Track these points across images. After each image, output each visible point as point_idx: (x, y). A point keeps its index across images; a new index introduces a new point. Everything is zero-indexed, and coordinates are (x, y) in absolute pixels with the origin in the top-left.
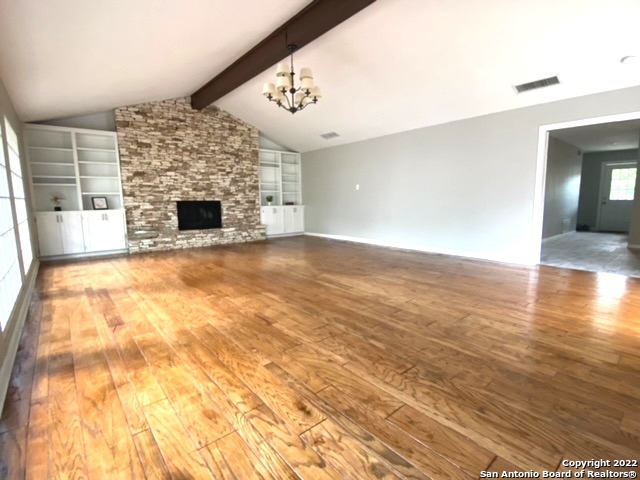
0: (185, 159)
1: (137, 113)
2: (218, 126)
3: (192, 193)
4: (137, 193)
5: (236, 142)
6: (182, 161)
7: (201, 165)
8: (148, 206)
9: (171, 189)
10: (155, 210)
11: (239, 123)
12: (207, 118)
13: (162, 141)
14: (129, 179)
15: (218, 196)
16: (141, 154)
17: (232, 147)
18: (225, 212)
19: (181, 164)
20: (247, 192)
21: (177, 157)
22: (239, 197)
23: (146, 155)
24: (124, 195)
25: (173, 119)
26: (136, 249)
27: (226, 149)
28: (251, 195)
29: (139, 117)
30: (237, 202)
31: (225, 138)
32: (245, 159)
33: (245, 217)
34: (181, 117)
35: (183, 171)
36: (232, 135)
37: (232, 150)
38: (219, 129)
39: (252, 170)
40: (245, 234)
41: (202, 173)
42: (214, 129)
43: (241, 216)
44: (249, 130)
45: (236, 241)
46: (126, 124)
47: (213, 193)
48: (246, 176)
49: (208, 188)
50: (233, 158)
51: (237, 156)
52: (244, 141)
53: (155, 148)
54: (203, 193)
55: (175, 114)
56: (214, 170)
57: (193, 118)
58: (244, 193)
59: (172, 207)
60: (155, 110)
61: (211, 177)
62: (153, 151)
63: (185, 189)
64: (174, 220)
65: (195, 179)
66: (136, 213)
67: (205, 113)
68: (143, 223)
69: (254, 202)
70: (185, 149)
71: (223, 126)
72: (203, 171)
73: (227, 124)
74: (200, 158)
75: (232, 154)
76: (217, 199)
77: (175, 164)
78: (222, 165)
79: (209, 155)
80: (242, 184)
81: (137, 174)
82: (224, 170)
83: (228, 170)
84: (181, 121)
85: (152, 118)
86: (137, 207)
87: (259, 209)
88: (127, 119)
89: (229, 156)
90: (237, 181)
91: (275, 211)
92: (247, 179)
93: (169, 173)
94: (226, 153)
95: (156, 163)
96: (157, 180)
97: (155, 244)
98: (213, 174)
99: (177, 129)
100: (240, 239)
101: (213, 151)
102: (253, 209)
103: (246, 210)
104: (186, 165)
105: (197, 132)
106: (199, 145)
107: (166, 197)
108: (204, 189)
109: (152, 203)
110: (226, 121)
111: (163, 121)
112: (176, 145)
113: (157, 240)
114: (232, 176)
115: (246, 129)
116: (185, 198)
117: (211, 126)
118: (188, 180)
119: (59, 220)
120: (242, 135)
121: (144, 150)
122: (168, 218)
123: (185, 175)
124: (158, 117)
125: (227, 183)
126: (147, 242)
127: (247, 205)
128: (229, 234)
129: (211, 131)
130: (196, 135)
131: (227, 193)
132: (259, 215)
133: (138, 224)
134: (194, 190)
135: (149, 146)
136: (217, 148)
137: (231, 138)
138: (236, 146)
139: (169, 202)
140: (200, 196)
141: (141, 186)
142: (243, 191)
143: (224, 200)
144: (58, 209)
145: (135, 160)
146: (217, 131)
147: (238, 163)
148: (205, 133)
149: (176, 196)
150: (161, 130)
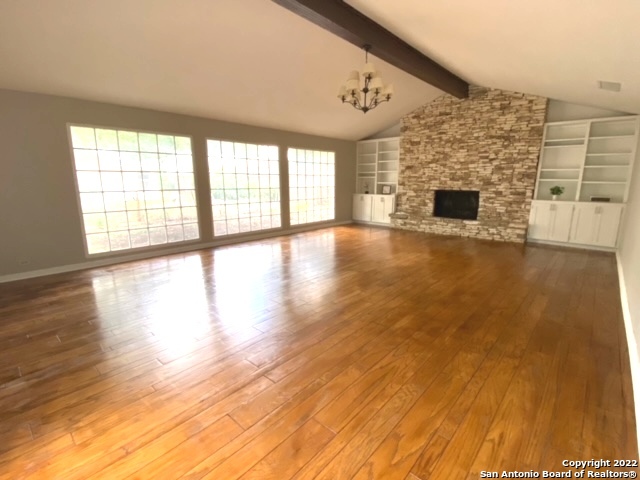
0: (447, 150)
1: (414, 117)
2: (485, 109)
3: (449, 182)
4: (406, 183)
5: (508, 121)
6: (443, 153)
7: (461, 155)
8: (413, 194)
9: (431, 179)
10: (417, 196)
11: (515, 98)
12: (474, 104)
13: (429, 137)
14: (403, 172)
15: (476, 186)
16: (412, 151)
17: (502, 129)
18: (481, 203)
19: (442, 156)
20: (515, 181)
21: (439, 149)
22: (501, 188)
23: (416, 151)
24: (400, 184)
25: (441, 114)
26: (393, 225)
27: (493, 133)
28: (519, 186)
29: (415, 121)
30: (499, 193)
31: (493, 121)
32: (519, 141)
33: (507, 211)
34: (448, 111)
35: (444, 162)
36: (503, 114)
37: (499, 133)
38: (488, 111)
39: (528, 152)
40: (492, 230)
41: (461, 163)
42: (481, 113)
43: (502, 210)
44: (531, 102)
45: (479, 237)
46: (405, 129)
47: (471, 182)
48: (516, 161)
49: (465, 178)
50: (500, 143)
51: (507, 138)
52: (519, 119)
53: (423, 144)
54: (460, 183)
55: (442, 110)
56: (474, 158)
57: (459, 108)
58: (510, 182)
59: (431, 195)
60: (426, 111)
61: (471, 166)
62: (421, 147)
63: (443, 179)
64: (430, 207)
65: (453, 168)
66: (404, 198)
67: (472, 100)
68: (407, 206)
69: (524, 194)
70: (448, 141)
71: (493, 108)
72: (462, 160)
73: (497, 104)
74: (462, 148)
75: (499, 137)
76: (474, 189)
77: (437, 157)
78: (485, 152)
79: (471, 142)
80: (509, 172)
81: (409, 168)
82: (487, 157)
83: (492, 156)
84: (447, 114)
85: (423, 119)
86: (405, 194)
87: (530, 204)
88: (407, 124)
89: (495, 140)
90: (503, 169)
91: (553, 208)
92: (517, 165)
93: (431, 165)
94: (492, 137)
95: (422, 157)
96: (421, 172)
97: (405, 224)
98: (473, 162)
99: (443, 122)
100: (484, 235)
101: (477, 138)
102: (519, 203)
103: (510, 203)
104: (446, 156)
105: (462, 122)
106: (463, 135)
107: (426, 186)
108: (461, 178)
109: (415, 191)
110: (497, 100)
111: (432, 119)
112: (440, 139)
113: (406, 221)
114: (495, 163)
115: (525, 103)
116: (442, 187)
117: (477, 112)
118: (447, 170)
119: (362, 199)
120: (517, 111)
121: (414, 148)
122: (425, 204)
123: (444, 166)
124: (428, 116)
125: (488, 172)
126: (400, 221)
127: (512, 198)
128: (471, 228)
129: (477, 116)
130: (461, 125)
131: (488, 183)
132: (529, 211)
133: (404, 207)
134: (451, 179)
135: (419, 143)
136: (481, 134)
137: (502, 118)
138: (507, 127)
139: (428, 190)
140: (457, 186)
141: (410, 177)
142: (510, 180)
143: (482, 190)
144: (367, 193)
145: (408, 157)
146: (484, 115)
147: (505, 147)
148: (470, 121)
149: (435, 186)
150: (429, 127)
